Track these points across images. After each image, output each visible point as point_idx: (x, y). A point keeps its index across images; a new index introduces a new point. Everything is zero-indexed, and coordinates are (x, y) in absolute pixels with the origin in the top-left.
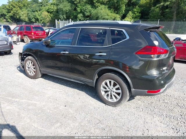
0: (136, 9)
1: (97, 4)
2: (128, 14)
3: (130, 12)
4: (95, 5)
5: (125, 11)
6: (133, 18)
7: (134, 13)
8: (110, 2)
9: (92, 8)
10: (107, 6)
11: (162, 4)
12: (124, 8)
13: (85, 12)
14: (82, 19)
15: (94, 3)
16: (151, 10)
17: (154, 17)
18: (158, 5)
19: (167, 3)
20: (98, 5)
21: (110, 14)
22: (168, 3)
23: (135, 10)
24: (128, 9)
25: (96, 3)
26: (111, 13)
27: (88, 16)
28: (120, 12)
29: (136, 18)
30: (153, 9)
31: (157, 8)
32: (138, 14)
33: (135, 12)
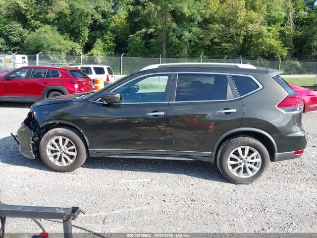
0: (108, 36)
1: (33, 23)
2: (96, 43)
3: (99, 41)
4: (30, 23)
5: (88, 37)
6: (104, 50)
7: (104, 41)
8: (61, 21)
9: (24, 28)
10: (56, 28)
11: (144, 30)
12: (86, 32)
13: (10, 35)
14: (4, 49)
15: (27, 19)
16: (130, 38)
17: (136, 49)
18: (139, 32)
19: (150, 30)
20: (36, 25)
21: (63, 42)
22: (152, 30)
23: (106, 37)
24: (94, 34)
25: (33, 21)
26: (65, 39)
27: (17, 44)
28: (80, 39)
29: (109, 49)
30: (132, 37)
31: (138, 35)
32: (111, 44)
33: (106, 40)
